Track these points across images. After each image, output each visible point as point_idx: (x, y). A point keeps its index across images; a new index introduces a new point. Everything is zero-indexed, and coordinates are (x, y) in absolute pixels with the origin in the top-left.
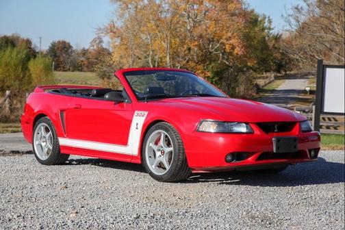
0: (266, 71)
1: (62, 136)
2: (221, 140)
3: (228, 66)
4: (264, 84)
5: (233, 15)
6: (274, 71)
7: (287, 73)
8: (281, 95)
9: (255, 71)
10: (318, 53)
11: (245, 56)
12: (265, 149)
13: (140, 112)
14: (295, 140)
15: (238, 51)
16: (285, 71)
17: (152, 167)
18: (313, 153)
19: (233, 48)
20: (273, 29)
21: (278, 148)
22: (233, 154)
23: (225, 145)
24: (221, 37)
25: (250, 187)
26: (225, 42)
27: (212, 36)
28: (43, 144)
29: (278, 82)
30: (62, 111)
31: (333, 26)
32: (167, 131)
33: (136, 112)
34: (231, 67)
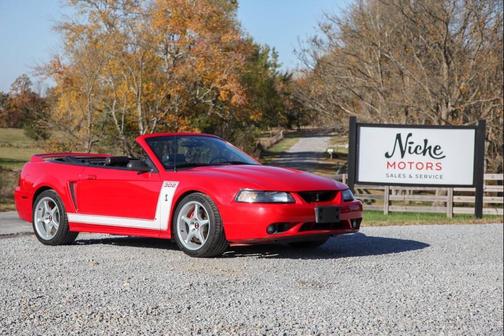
0: (272, 126)
1: (72, 212)
2: (261, 210)
3: (222, 119)
4: (269, 145)
5: (228, 49)
6: (282, 126)
7: (302, 127)
8: (294, 160)
9: (257, 125)
10: (344, 102)
11: (247, 107)
12: (307, 219)
13: (169, 183)
14: (337, 209)
15: (237, 99)
16: (299, 126)
17: (185, 242)
18: (355, 224)
19: (230, 95)
20: (279, 66)
21: (320, 218)
22: (274, 225)
23: (266, 216)
24: (213, 80)
25: (291, 260)
26: (218, 86)
27: (200, 79)
28: (47, 222)
29: (290, 141)
30: (72, 183)
31: (363, 66)
32: (202, 202)
33: (165, 183)
34: (226, 121)
